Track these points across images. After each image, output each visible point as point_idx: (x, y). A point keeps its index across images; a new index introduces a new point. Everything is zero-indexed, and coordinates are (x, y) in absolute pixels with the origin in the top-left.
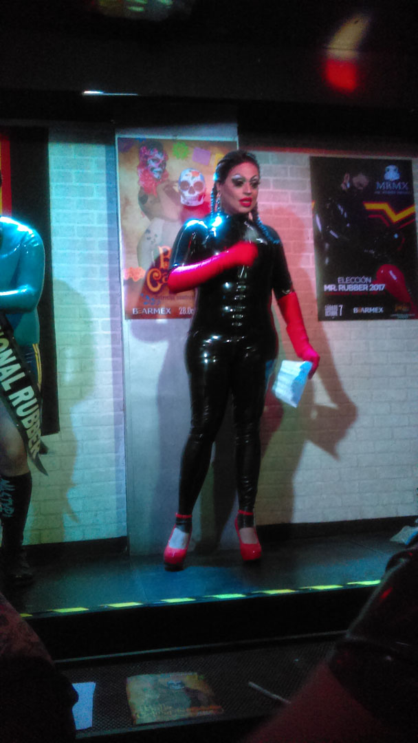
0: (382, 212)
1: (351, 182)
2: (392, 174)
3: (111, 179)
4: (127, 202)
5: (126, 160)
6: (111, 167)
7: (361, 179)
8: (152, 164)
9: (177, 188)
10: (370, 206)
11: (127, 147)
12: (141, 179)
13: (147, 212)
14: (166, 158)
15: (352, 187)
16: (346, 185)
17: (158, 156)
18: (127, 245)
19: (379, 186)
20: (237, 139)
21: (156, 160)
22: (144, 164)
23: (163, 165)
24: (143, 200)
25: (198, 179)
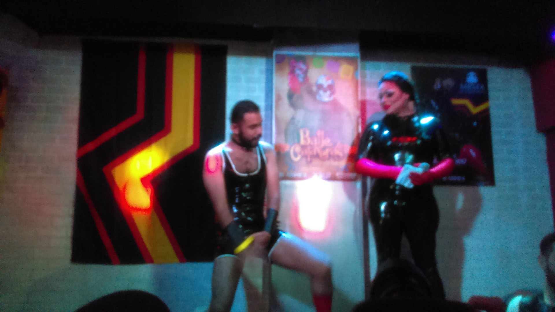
0: (464, 107)
1: (441, 84)
2: (472, 79)
3: (269, 81)
4: (279, 98)
5: (280, 69)
6: (269, 73)
7: (449, 82)
8: (298, 72)
9: (314, 89)
10: (456, 102)
11: (281, 60)
12: (290, 83)
13: (293, 105)
14: (308, 68)
15: (442, 88)
16: (437, 86)
17: (302, 66)
18: (278, 128)
19: (462, 86)
20: (358, 55)
21: (301, 69)
22: (292, 72)
23: (306, 72)
24: (290, 97)
25: (330, 82)
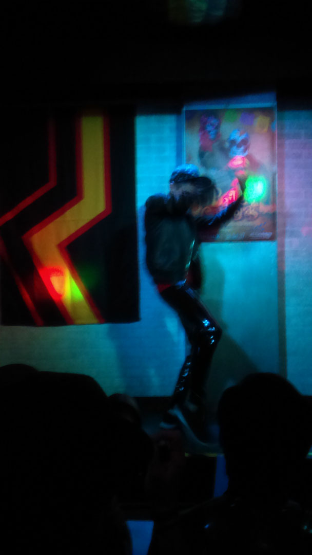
3: (179, 140)
4: (189, 158)
5: (190, 126)
6: (179, 130)
8: (209, 128)
9: (227, 145)
12: (201, 140)
13: (205, 164)
14: (220, 122)
17: (214, 121)
20: (275, 104)
21: (212, 125)
22: (203, 129)
23: (217, 128)
25: (243, 137)
